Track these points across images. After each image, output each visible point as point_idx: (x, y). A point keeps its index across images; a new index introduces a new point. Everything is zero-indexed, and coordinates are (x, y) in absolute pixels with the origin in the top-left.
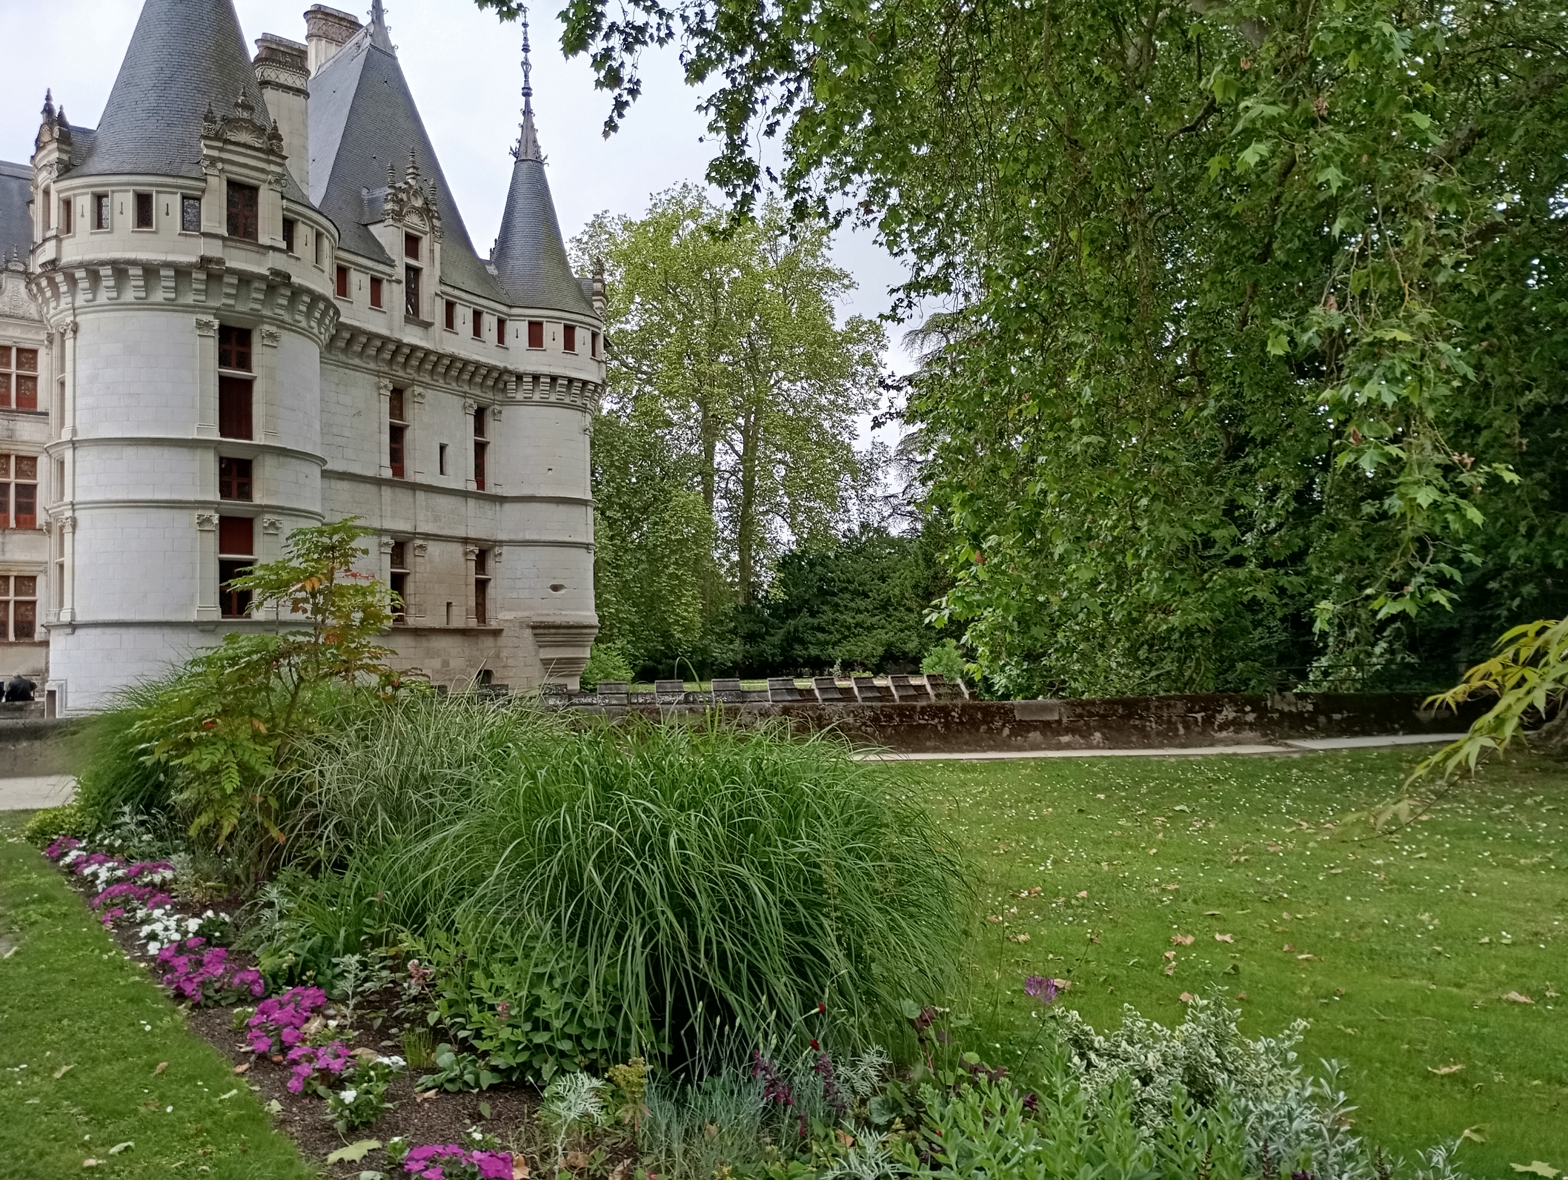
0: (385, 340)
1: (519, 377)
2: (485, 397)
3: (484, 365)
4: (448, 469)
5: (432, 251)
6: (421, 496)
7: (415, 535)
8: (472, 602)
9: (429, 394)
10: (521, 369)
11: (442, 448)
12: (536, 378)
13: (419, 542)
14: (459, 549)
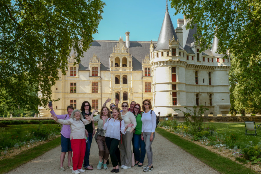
0: (194, 65)
2: (210, 71)
3: (210, 66)
4: (205, 82)
6: (200, 87)
7: (200, 92)
8: (209, 102)
9: (201, 72)
10: (216, 66)
11: (204, 79)
12: (218, 67)
13: (200, 94)
14: (207, 94)
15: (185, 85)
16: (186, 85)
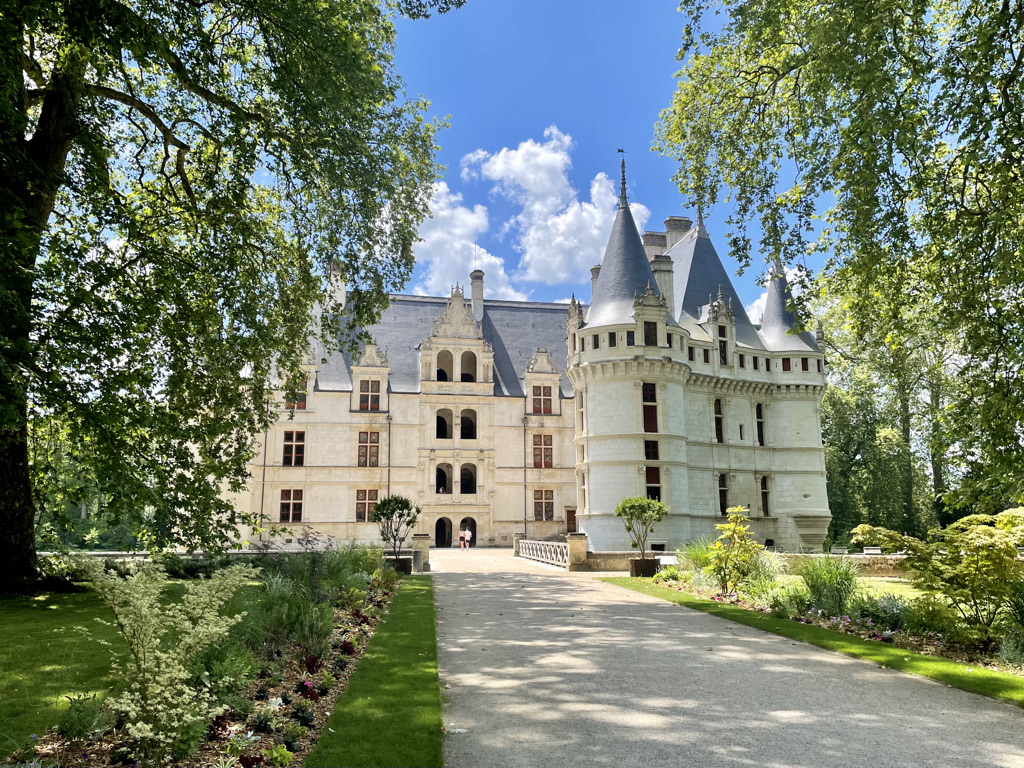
0: (712, 378)
1: (779, 387)
2: (762, 399)
3: (759, 383)
4: (745, 436)
5: (731, 332)
6: (732, 450)
7: (730, 470)
8: (761, 504)
9: (734, 401)
10: (780, 383)
11: (741, 427)
12: (788, 386)
13: (732, 474)
14: (751, 477)
15: (684, 443)
16: (688, 443)
